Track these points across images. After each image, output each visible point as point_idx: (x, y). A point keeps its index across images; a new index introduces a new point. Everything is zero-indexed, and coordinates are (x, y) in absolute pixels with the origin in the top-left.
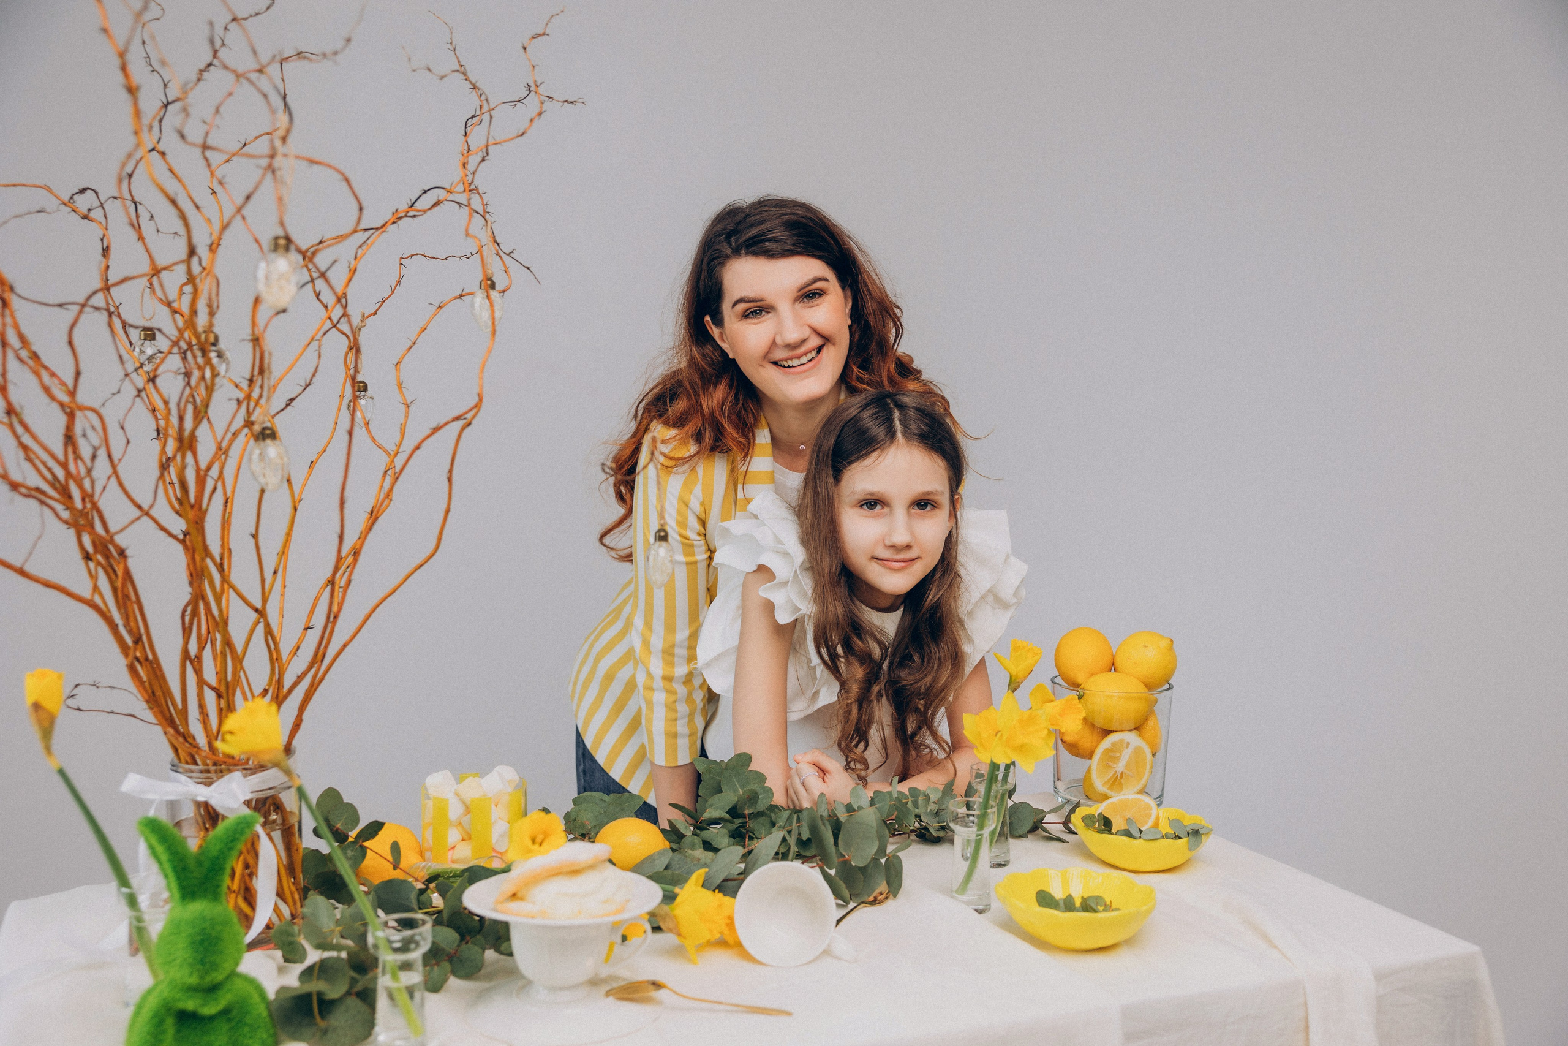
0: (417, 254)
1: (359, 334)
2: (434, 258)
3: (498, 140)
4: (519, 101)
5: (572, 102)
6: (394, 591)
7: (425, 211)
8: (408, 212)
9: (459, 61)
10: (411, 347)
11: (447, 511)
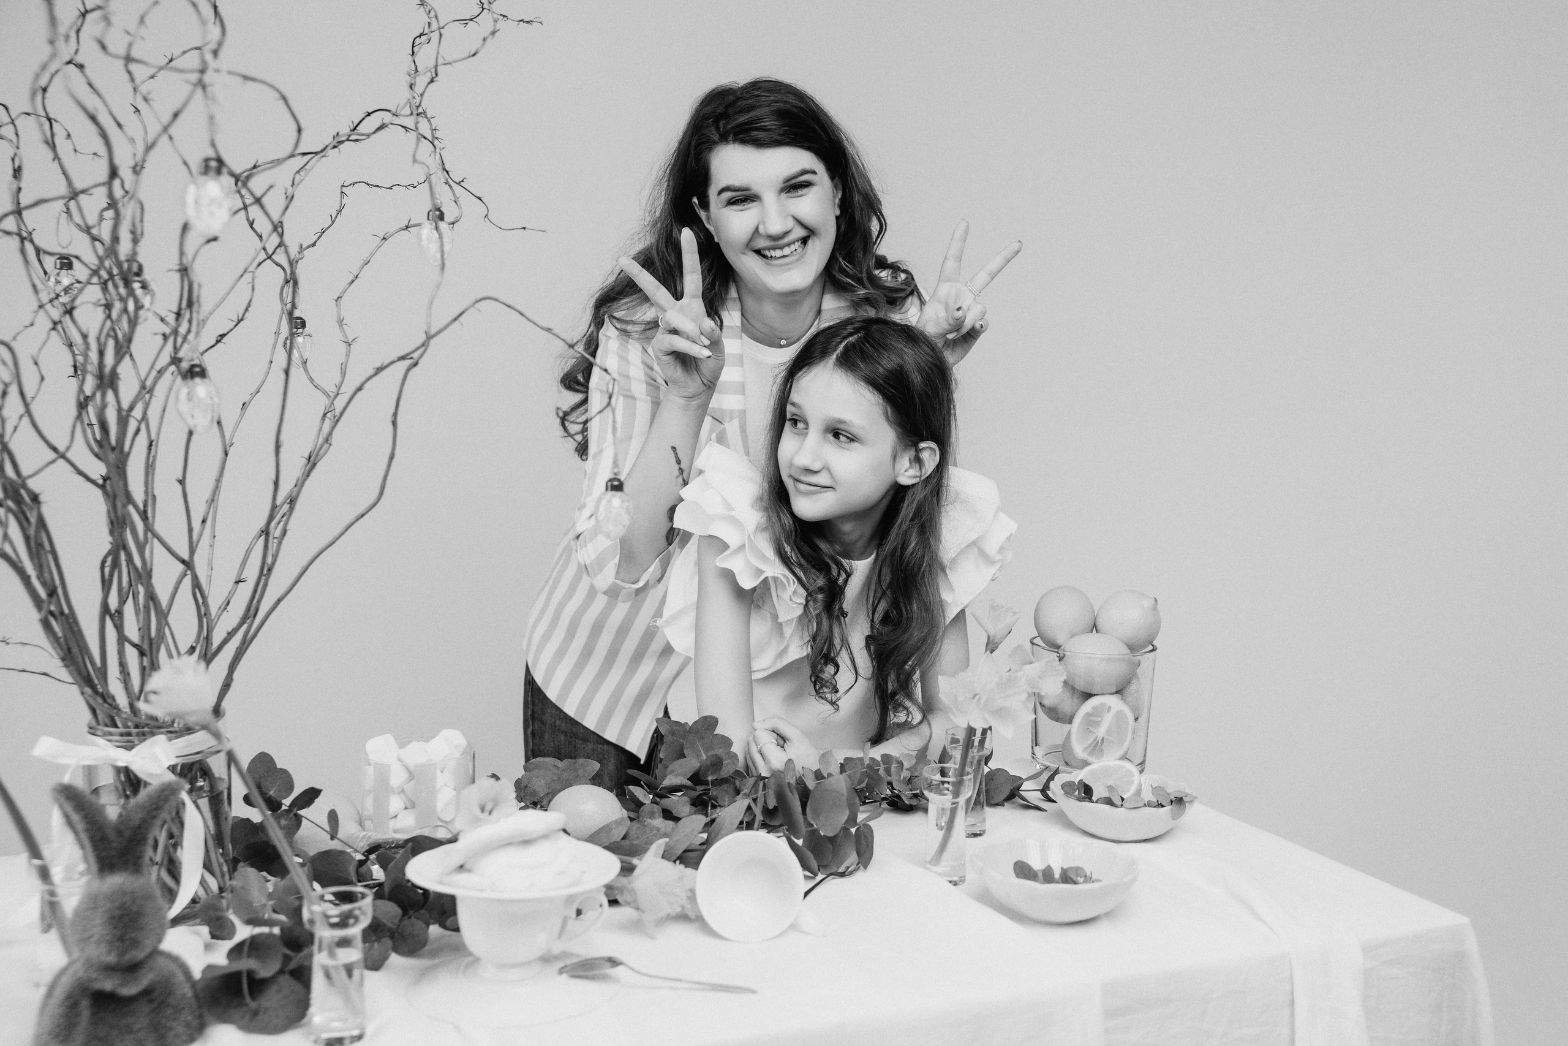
0: (360, 182)
1: (297, 265)
2: (377, 186)
3: (448, 60)
4: (471, 20)
5: (528, 22)
6: (333, 543)
7: (368, 135)
8: (350, 136)
10: (353, 281)
11: (392, 457)
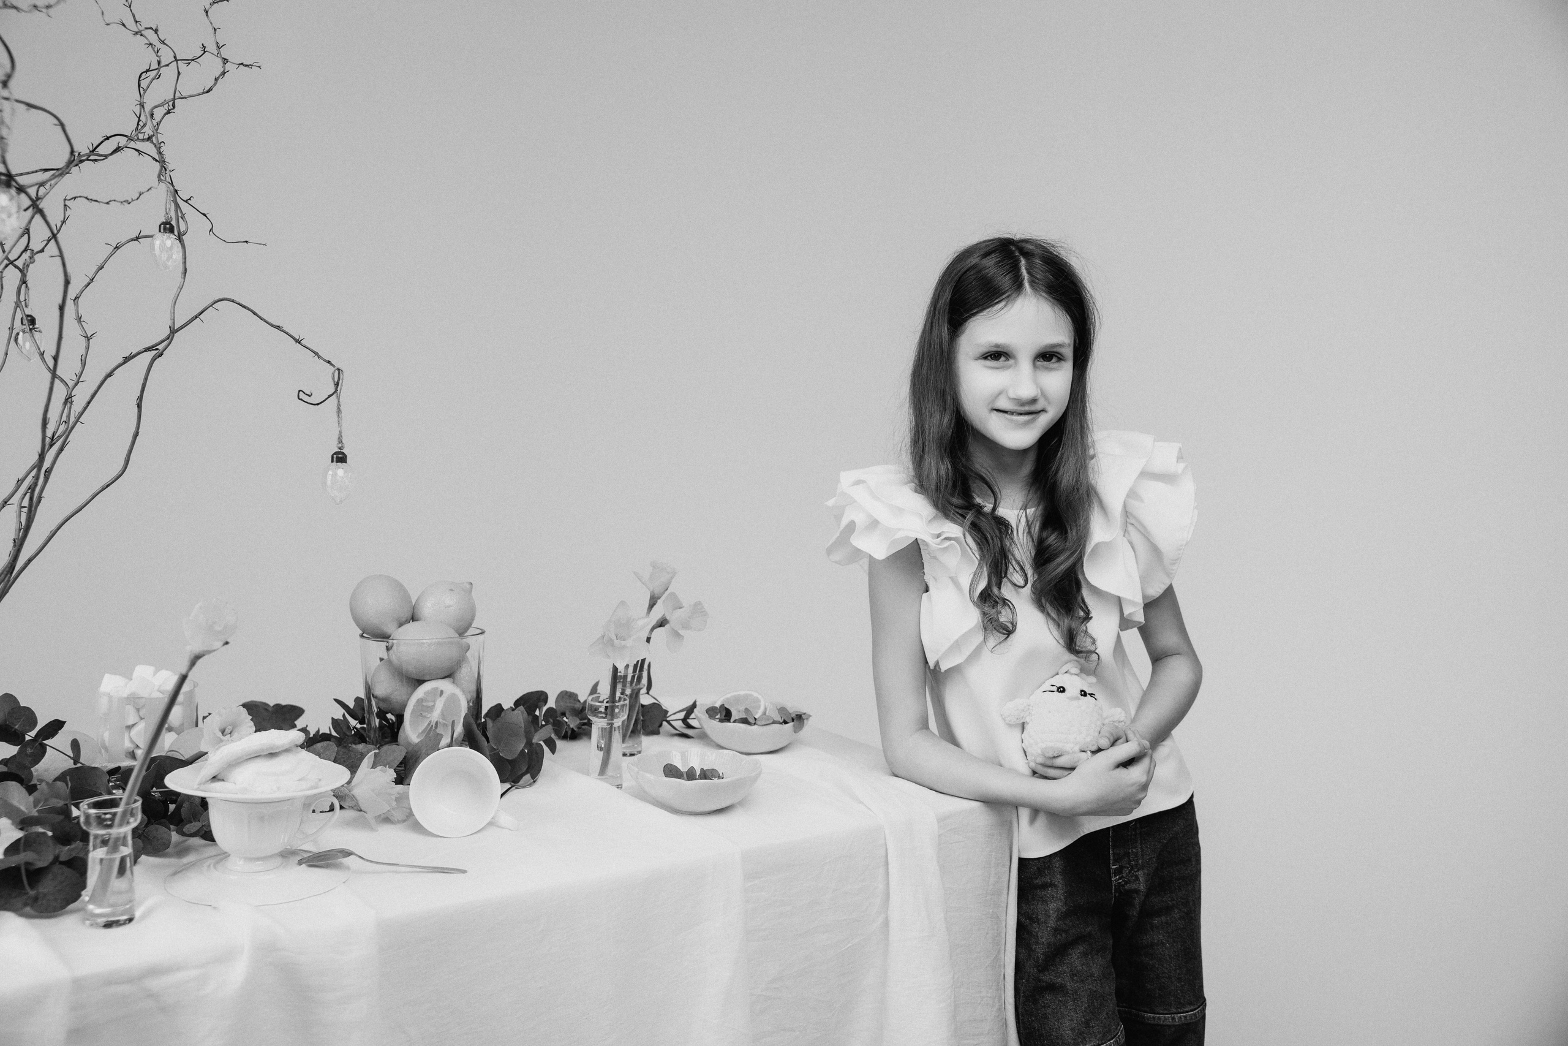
0: (80, 197)
1: (27, 269)
2: (96, 201)
3: (184, 94)
4: (193, 60)
5: (247, 66)
6: (80, 509)
7: (106, 156)
8: (90, 156)
9: (134, 17)
10: (89, 284)
11: (136, 434)
